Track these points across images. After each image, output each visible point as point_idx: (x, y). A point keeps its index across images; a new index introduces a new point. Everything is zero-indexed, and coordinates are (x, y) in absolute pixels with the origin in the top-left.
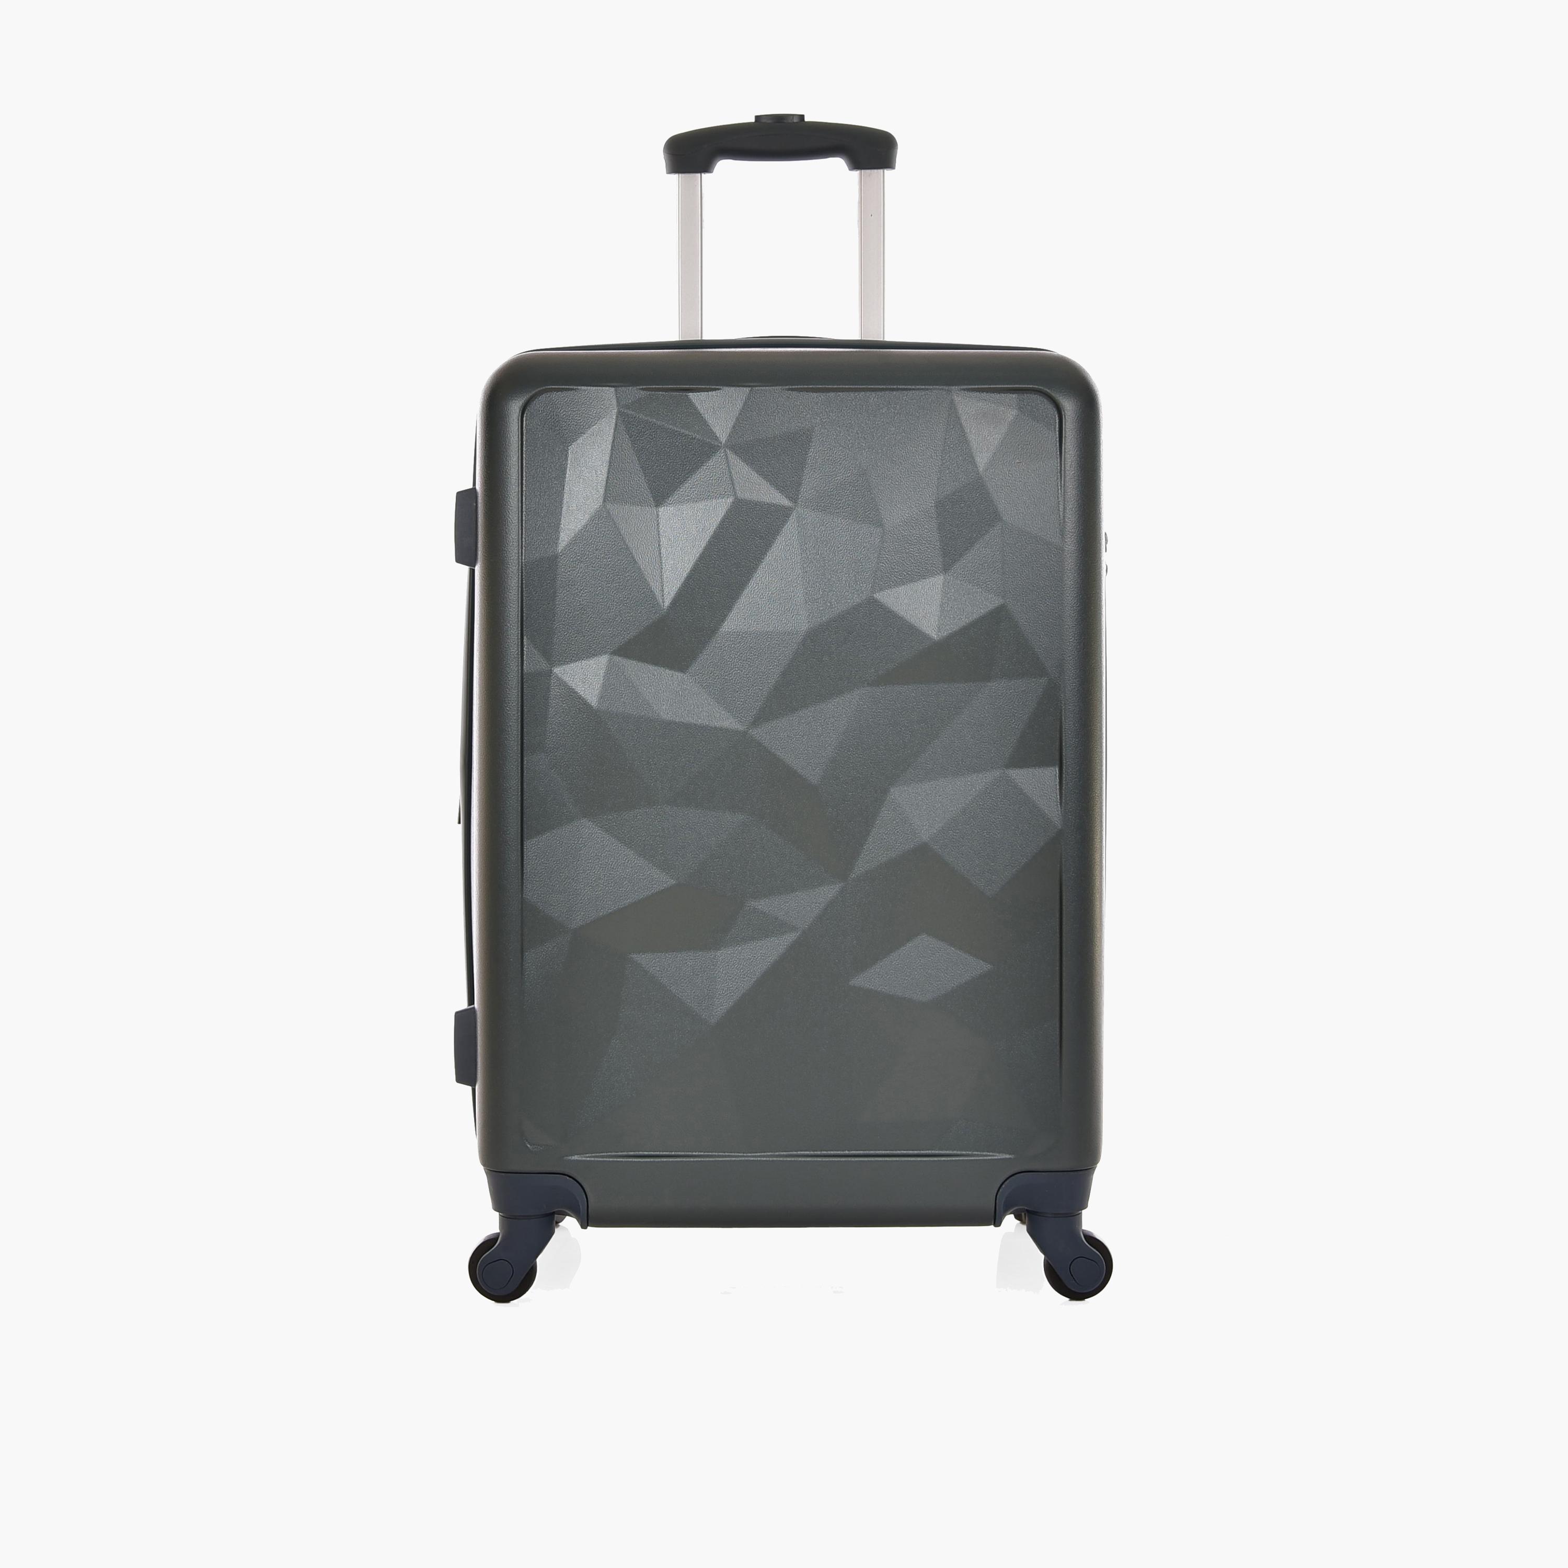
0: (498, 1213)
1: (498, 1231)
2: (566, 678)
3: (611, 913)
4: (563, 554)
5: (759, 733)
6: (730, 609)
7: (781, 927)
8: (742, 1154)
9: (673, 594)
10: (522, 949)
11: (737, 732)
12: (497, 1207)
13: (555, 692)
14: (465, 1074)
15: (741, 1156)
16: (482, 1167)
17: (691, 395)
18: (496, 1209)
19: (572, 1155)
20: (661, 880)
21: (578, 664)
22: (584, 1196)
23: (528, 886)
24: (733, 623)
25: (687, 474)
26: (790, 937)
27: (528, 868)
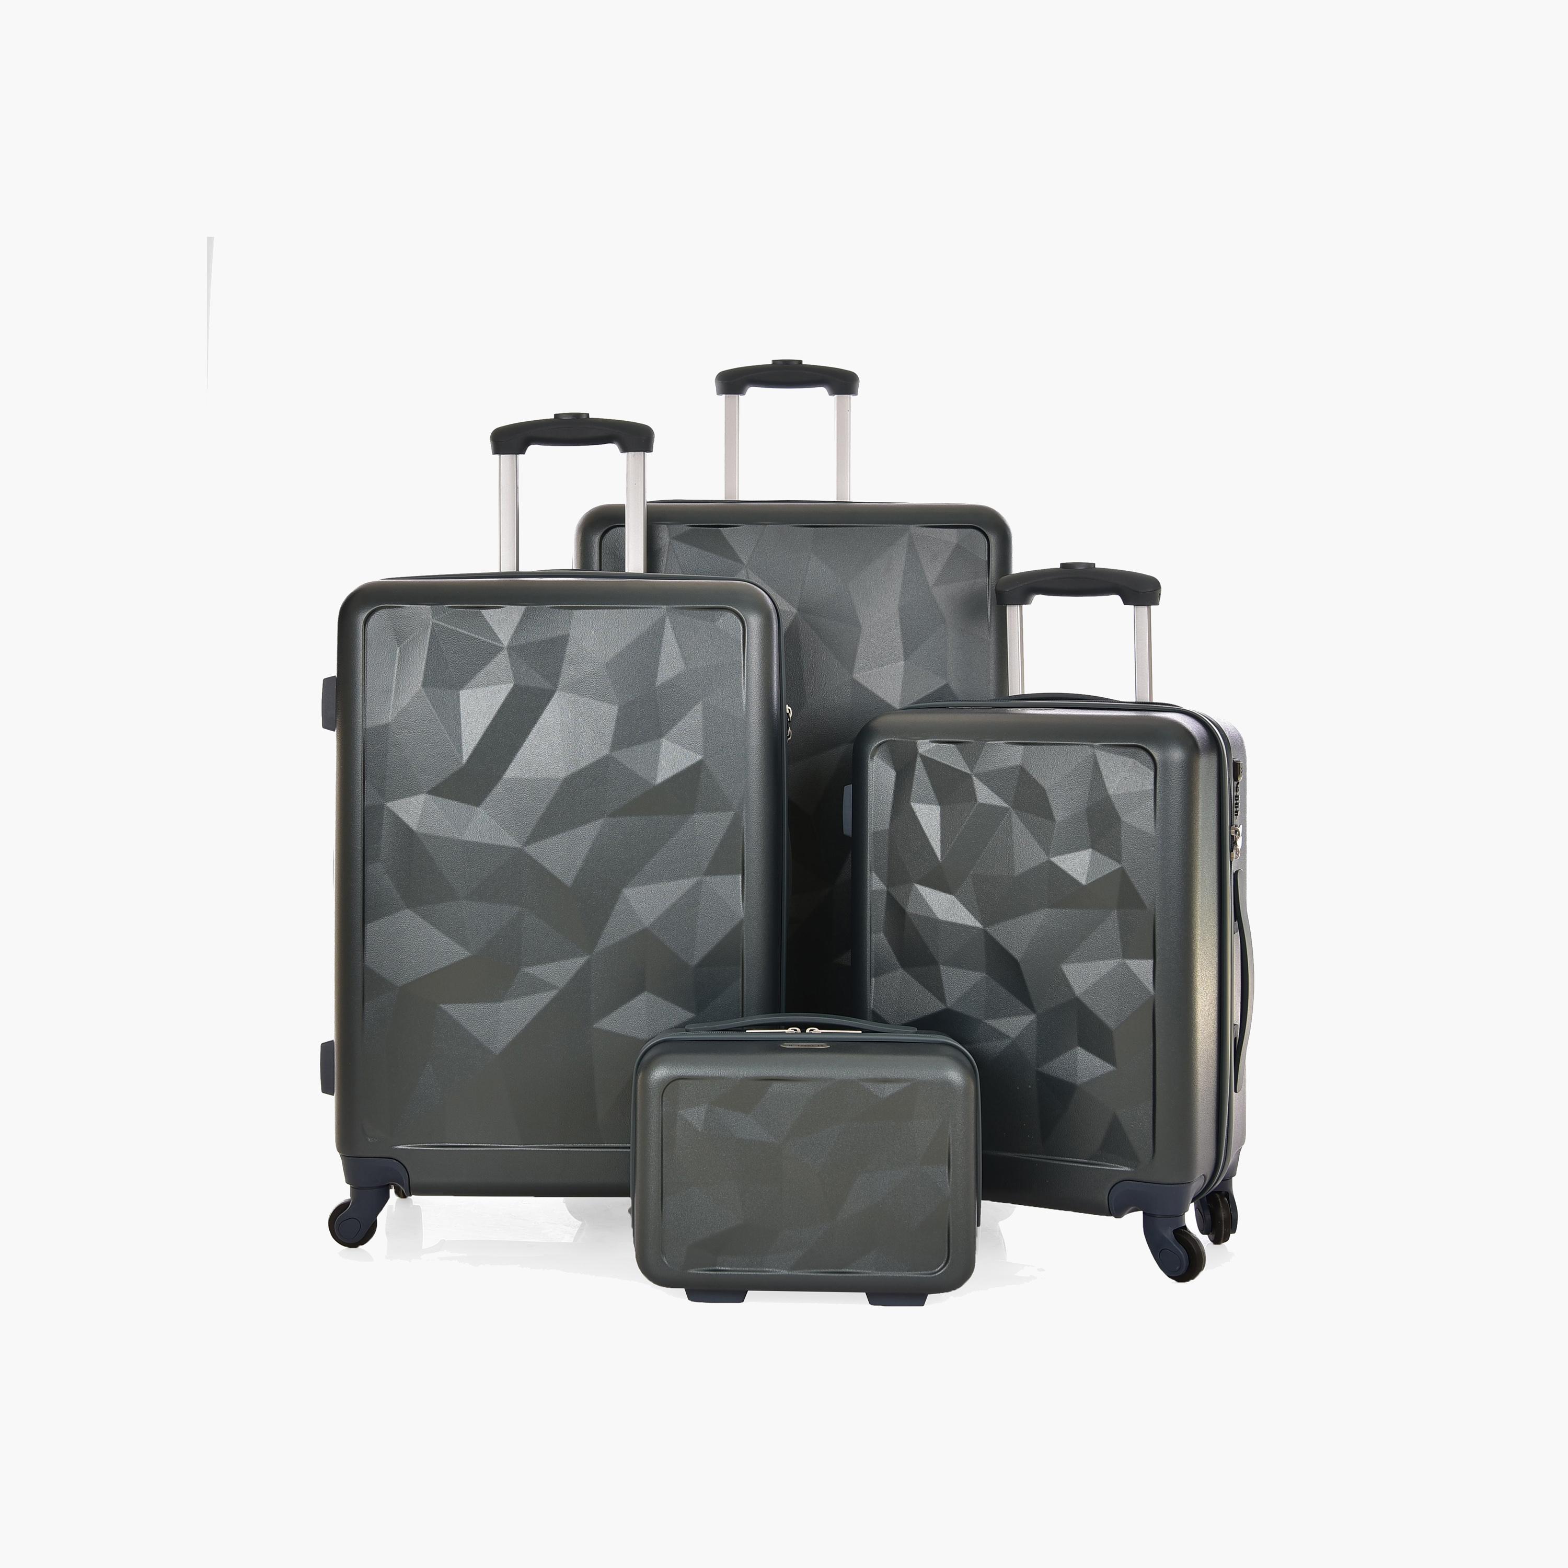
0: (349, 1185)
1: (350, 1198)
2: (396, 810)
3: (425, 975)
4: (393, 723)
5: (531, 850)
6: (510, 762)
7: (547, 986)
8: (517, 1146)
9: (470, 752)
10: (363, 999)
11: (516, 849)
12: (348, 1181)
13: (386, 820)
14: (327, 1088)
15: (517, 1147)
16: (338, 1153)
17: (483, 611)
18: (348, 1182)
19: (398, 1146)
20: (460, 953)
21: (403, 800)
22: (407, 1174)
23: (367, 956)
24: (513, 772)
25: (480, 667)
26: (553, 993)
27: (368, 942)
